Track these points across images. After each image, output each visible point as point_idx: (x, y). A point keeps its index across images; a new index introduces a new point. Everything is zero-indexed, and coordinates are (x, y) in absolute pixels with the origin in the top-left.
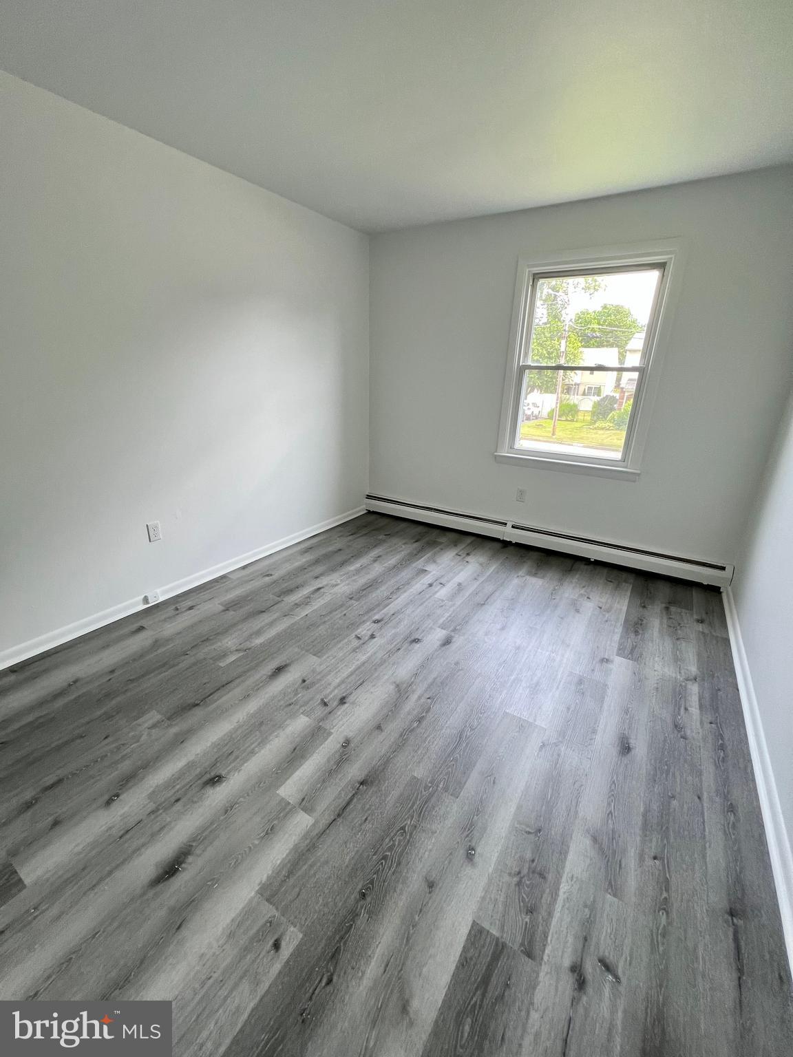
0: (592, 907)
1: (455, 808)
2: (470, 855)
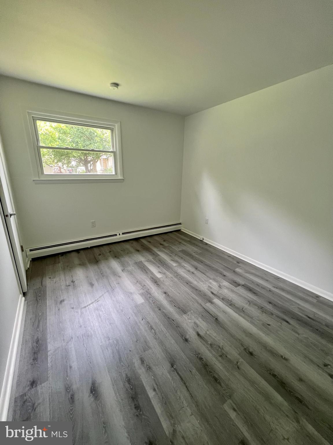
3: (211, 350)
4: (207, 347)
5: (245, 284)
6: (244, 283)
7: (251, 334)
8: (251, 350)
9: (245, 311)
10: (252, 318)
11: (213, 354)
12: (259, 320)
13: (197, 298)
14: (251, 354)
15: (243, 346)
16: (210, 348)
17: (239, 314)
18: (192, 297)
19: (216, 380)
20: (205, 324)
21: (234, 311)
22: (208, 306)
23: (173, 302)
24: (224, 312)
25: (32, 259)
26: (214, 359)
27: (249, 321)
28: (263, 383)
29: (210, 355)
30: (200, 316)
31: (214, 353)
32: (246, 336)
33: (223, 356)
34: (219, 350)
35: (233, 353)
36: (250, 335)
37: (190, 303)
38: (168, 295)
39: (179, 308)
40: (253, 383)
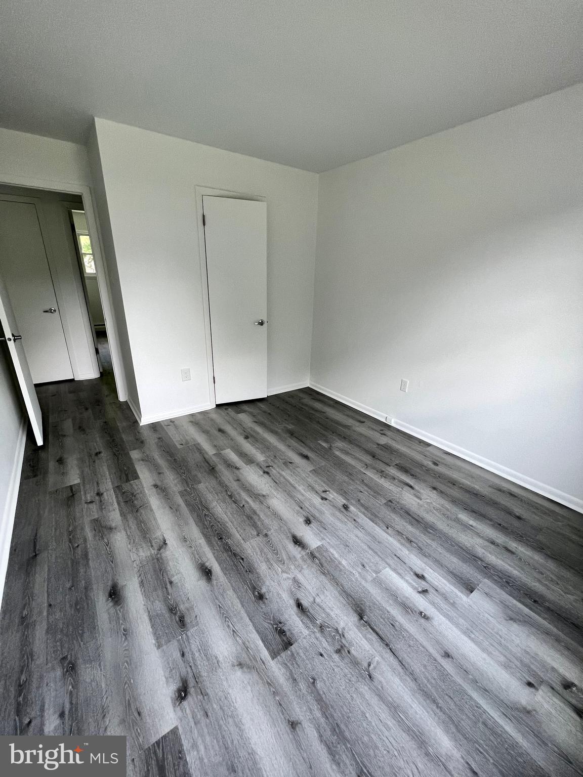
0: (101, 509)
1: (175, 489)
2: (156, 486)
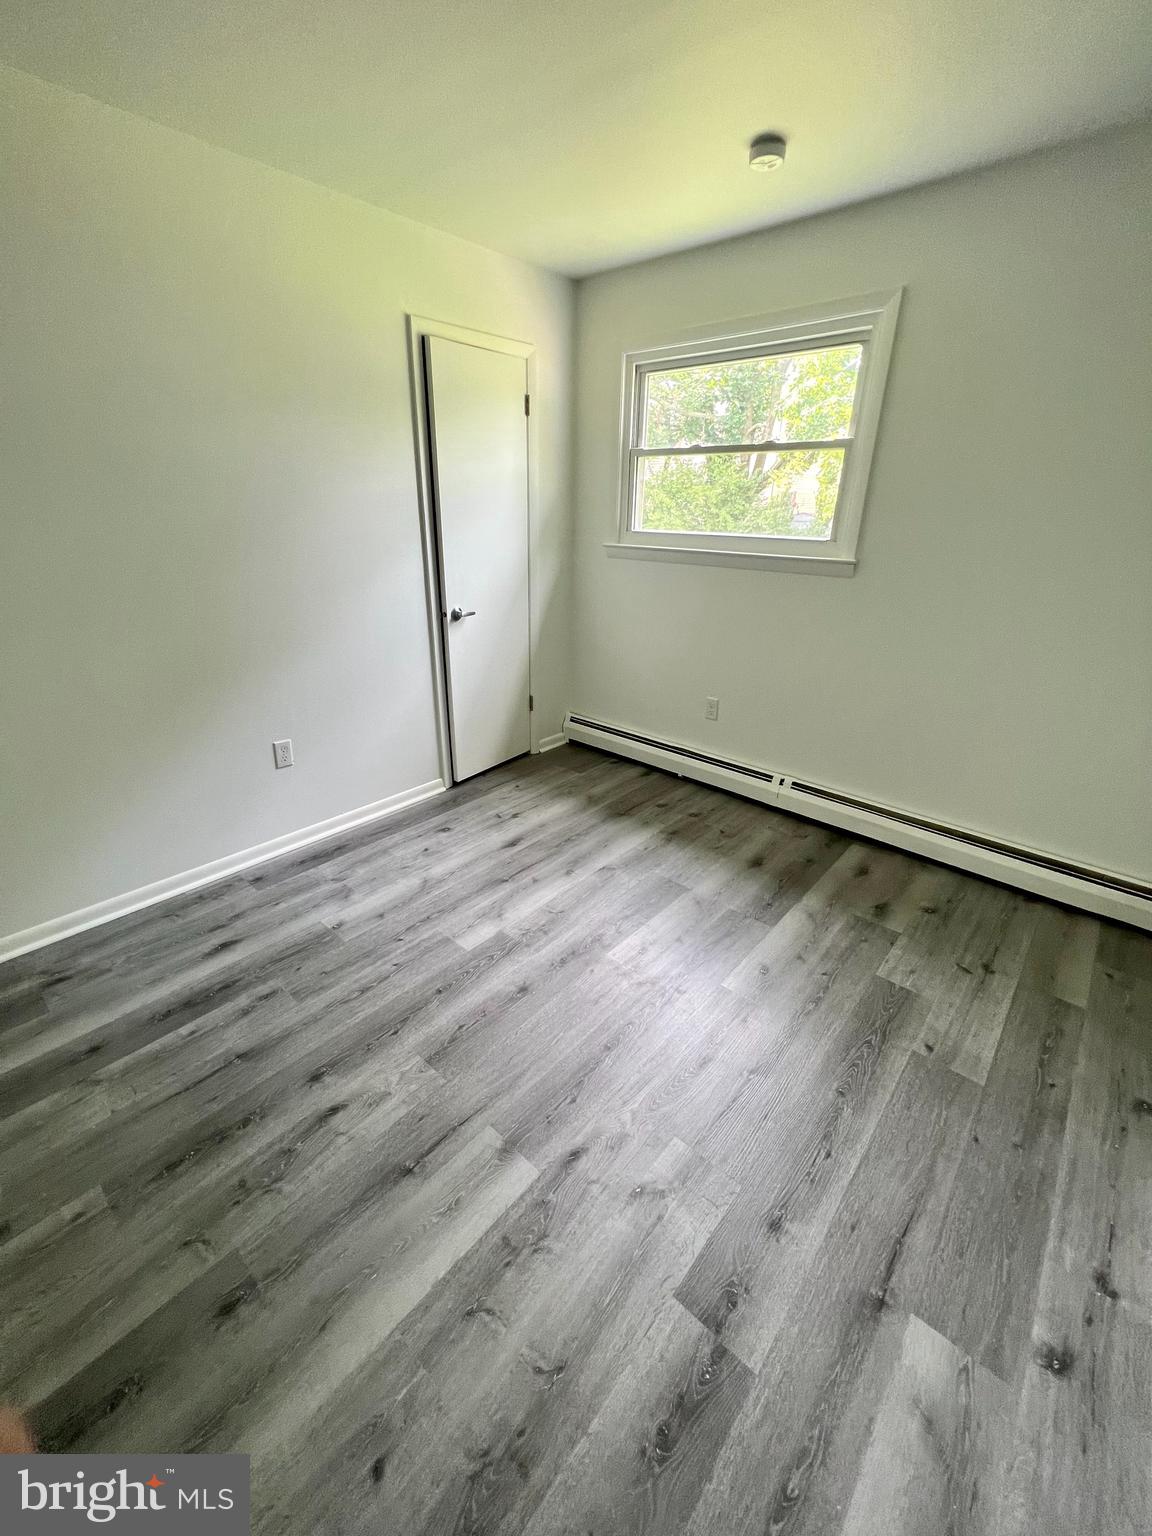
3: (269, 1154)
4: (281, 1141)
5: (747, 1372)
6: (754, 1363)
7: (323, 1328)
8: (244, 1311)
9: (474, 1328)
10: (425, 1358)
11: (253, 1158)
12: (408, 1403)
13: (519, 1093)
14: (227, 1309)
15: (267, 1276)
16: (277, 1147)
17: (444, 1283)
18: (523, 1073)
19: (171, 1167)
20: (382, 1128)
21: (466, 1258)
22: (485, 1138)
23: (485, 1018)
24: (453, 1208)
25: (570, 740)
26: (237, 1161)
27: (398, 1336)
28: (113, 1333)
29: (250, 1152)
30: (420, 1111)
31: (259, 1161)
32: (315, 1302)
33: (243, 1191)
34: (266, 1180)
35: (245, 1231)
36: (321, 1320)
37: (489, 1071)
38: (512, 1000)
39: (453, 1040)
40: (125, 1289)
